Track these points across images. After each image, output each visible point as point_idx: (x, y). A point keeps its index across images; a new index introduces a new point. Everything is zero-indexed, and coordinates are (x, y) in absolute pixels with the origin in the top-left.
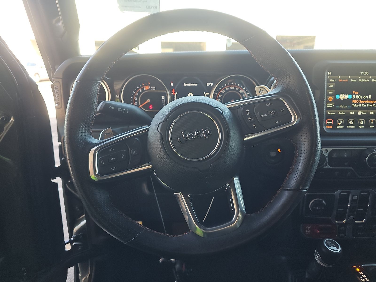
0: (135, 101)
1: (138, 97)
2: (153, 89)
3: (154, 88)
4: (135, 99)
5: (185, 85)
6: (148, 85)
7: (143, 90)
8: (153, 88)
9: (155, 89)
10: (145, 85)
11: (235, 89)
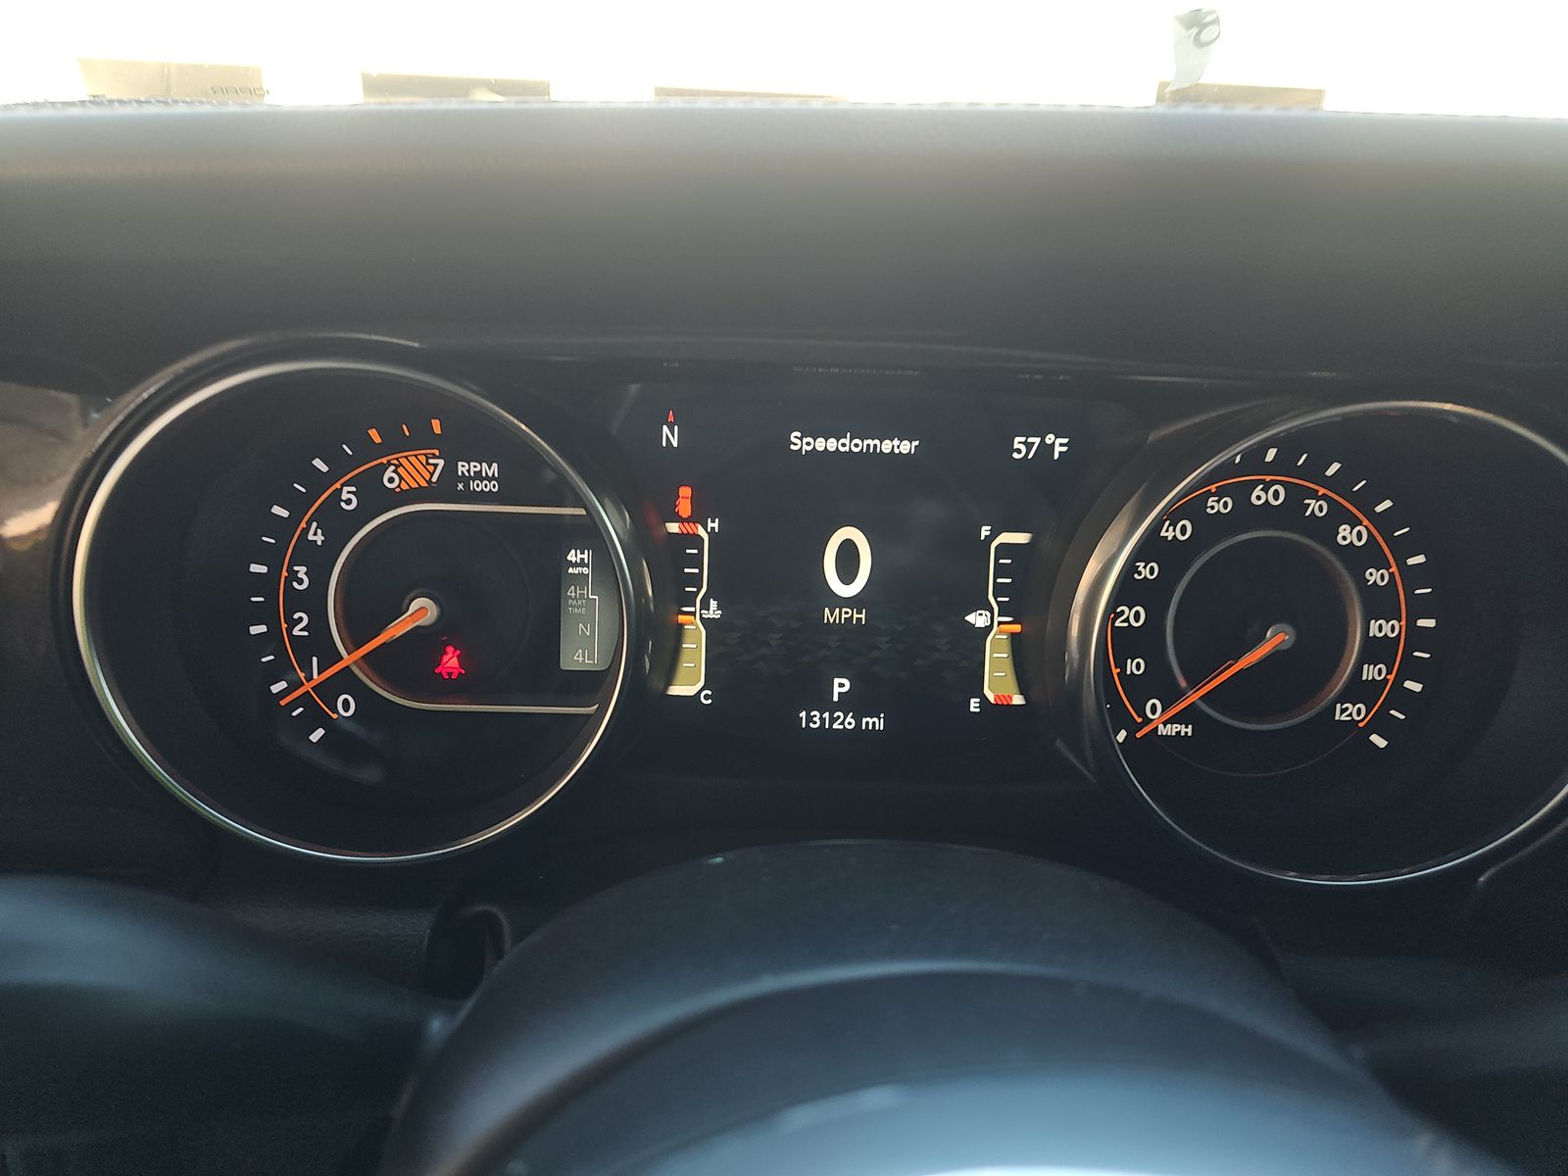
0: (296, 601)
1: (319, 561)
2: (477, 486)
3: (483, 473)
4: (293, 576)
5: (799, 443)
6: (422, 440)
7: (375, 498)
8: (478, 476)
9: (492, 487)
10: (395, 444)
11: (1291, 513)
